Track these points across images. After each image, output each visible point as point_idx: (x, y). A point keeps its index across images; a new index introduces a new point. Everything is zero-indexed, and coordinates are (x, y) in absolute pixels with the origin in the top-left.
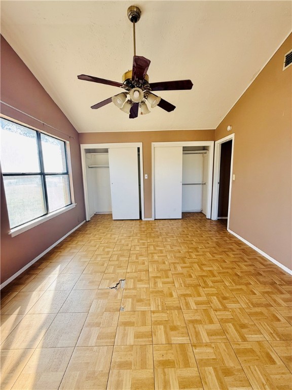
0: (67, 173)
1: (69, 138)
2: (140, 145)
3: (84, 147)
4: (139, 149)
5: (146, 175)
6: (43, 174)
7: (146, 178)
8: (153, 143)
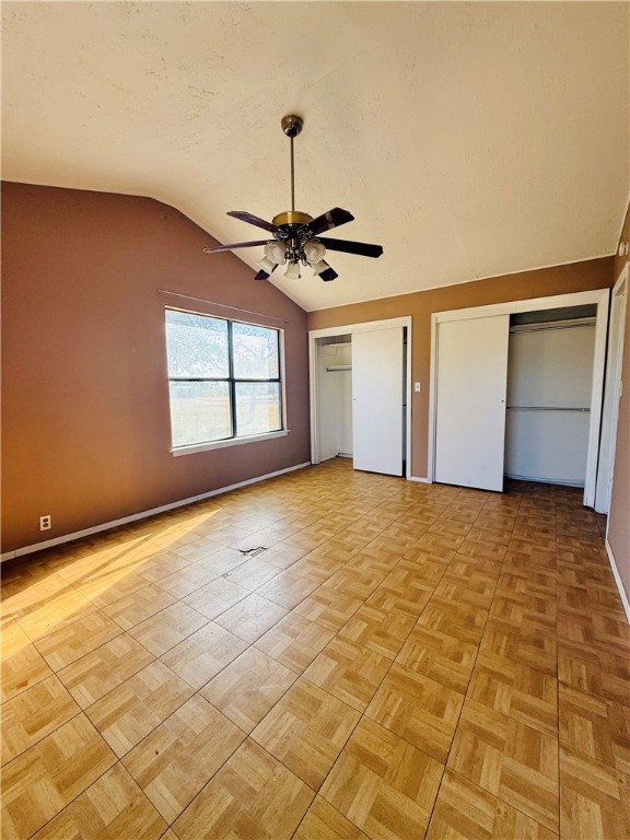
0: (278, 380)
1: (286, 325)
2: (407, 321)
3: (314, 334)
4: (405, 329)
5: (418, 384)
6: (232, 381)
7: (418, 389)
8: (434, 315)
